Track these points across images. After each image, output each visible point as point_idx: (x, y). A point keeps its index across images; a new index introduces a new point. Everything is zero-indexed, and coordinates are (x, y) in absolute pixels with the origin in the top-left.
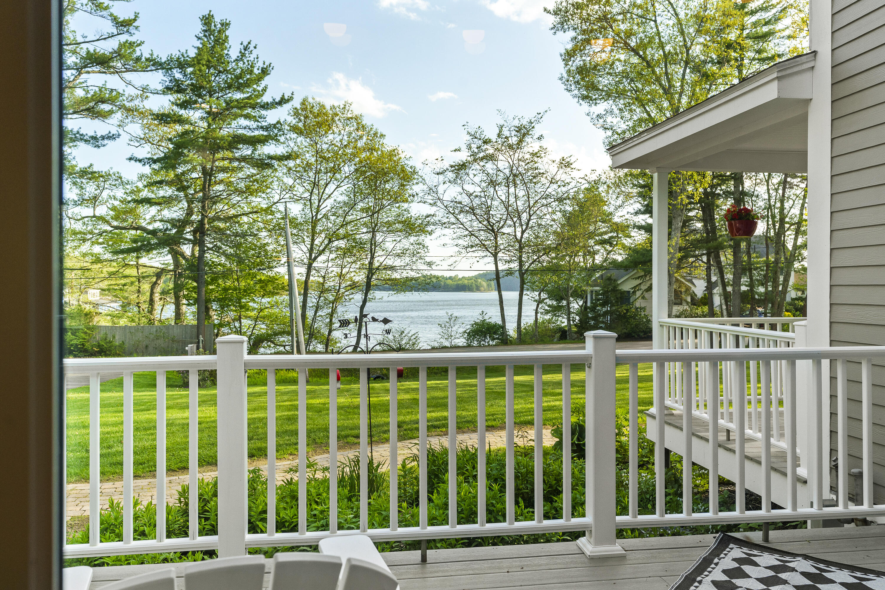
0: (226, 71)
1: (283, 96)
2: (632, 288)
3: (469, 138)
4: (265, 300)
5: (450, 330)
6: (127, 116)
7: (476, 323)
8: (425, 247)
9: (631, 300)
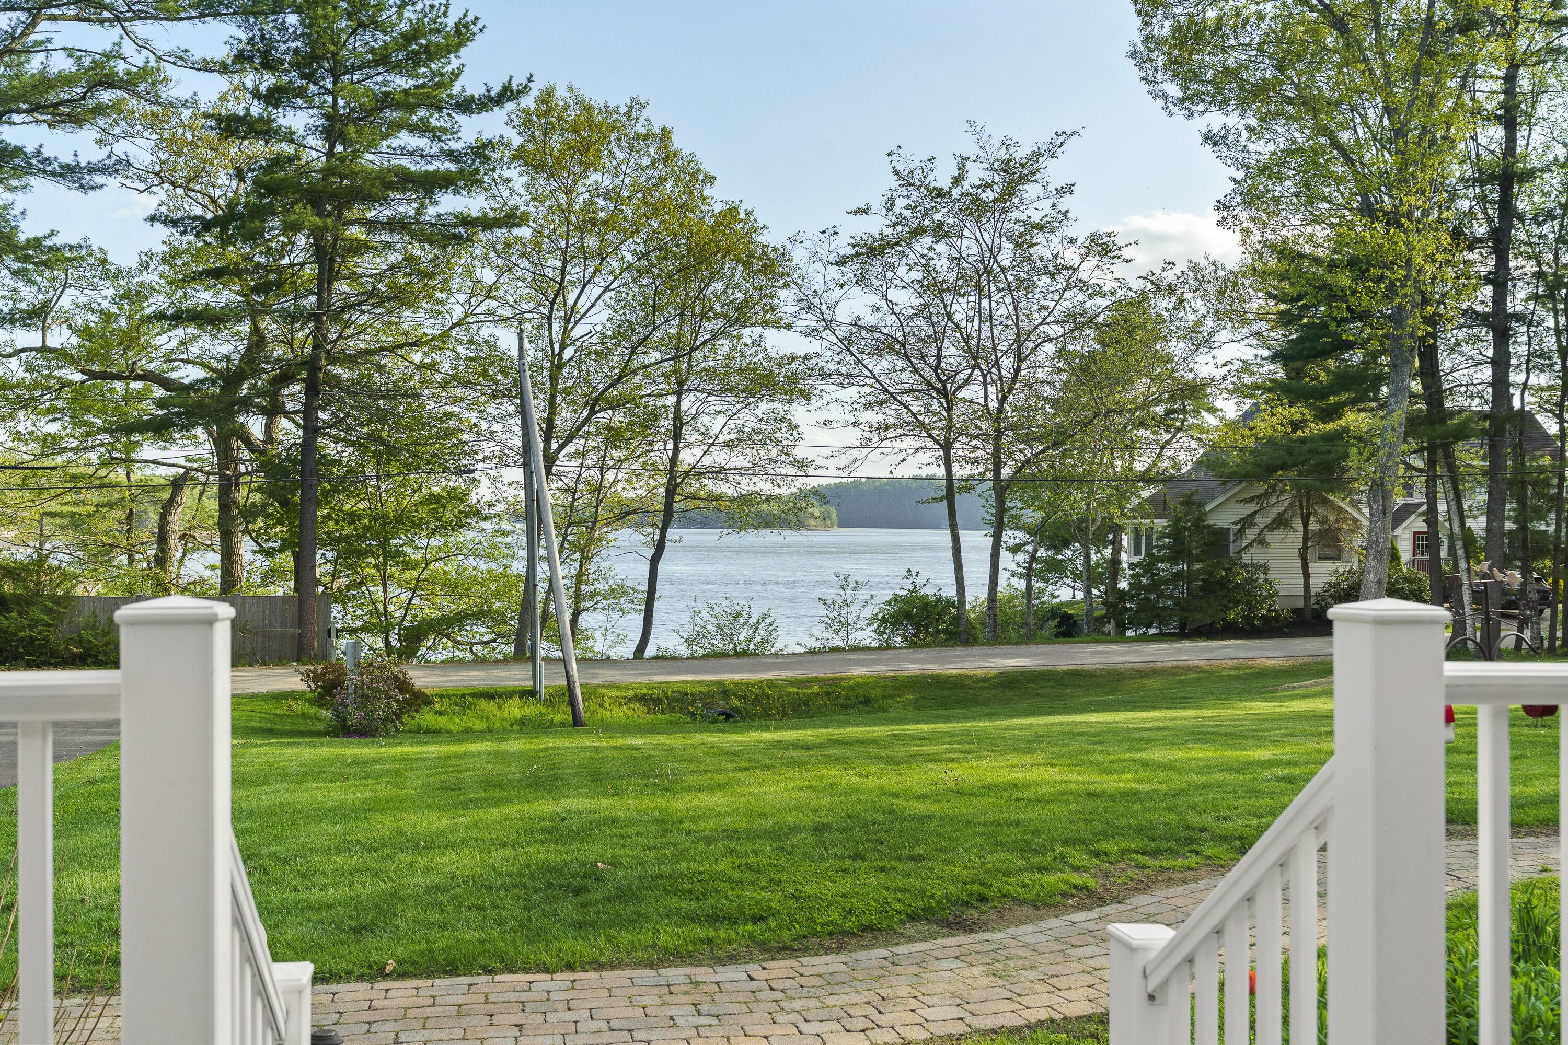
0: (376, 25)
1: (510, 81)
2: (1235, 524)
3: (895, 183)
4: (435, 542)
5: (844, 612)
6: (115, 120)
7: (896, 598)
8: (792, 427)
9: (1233, 548)
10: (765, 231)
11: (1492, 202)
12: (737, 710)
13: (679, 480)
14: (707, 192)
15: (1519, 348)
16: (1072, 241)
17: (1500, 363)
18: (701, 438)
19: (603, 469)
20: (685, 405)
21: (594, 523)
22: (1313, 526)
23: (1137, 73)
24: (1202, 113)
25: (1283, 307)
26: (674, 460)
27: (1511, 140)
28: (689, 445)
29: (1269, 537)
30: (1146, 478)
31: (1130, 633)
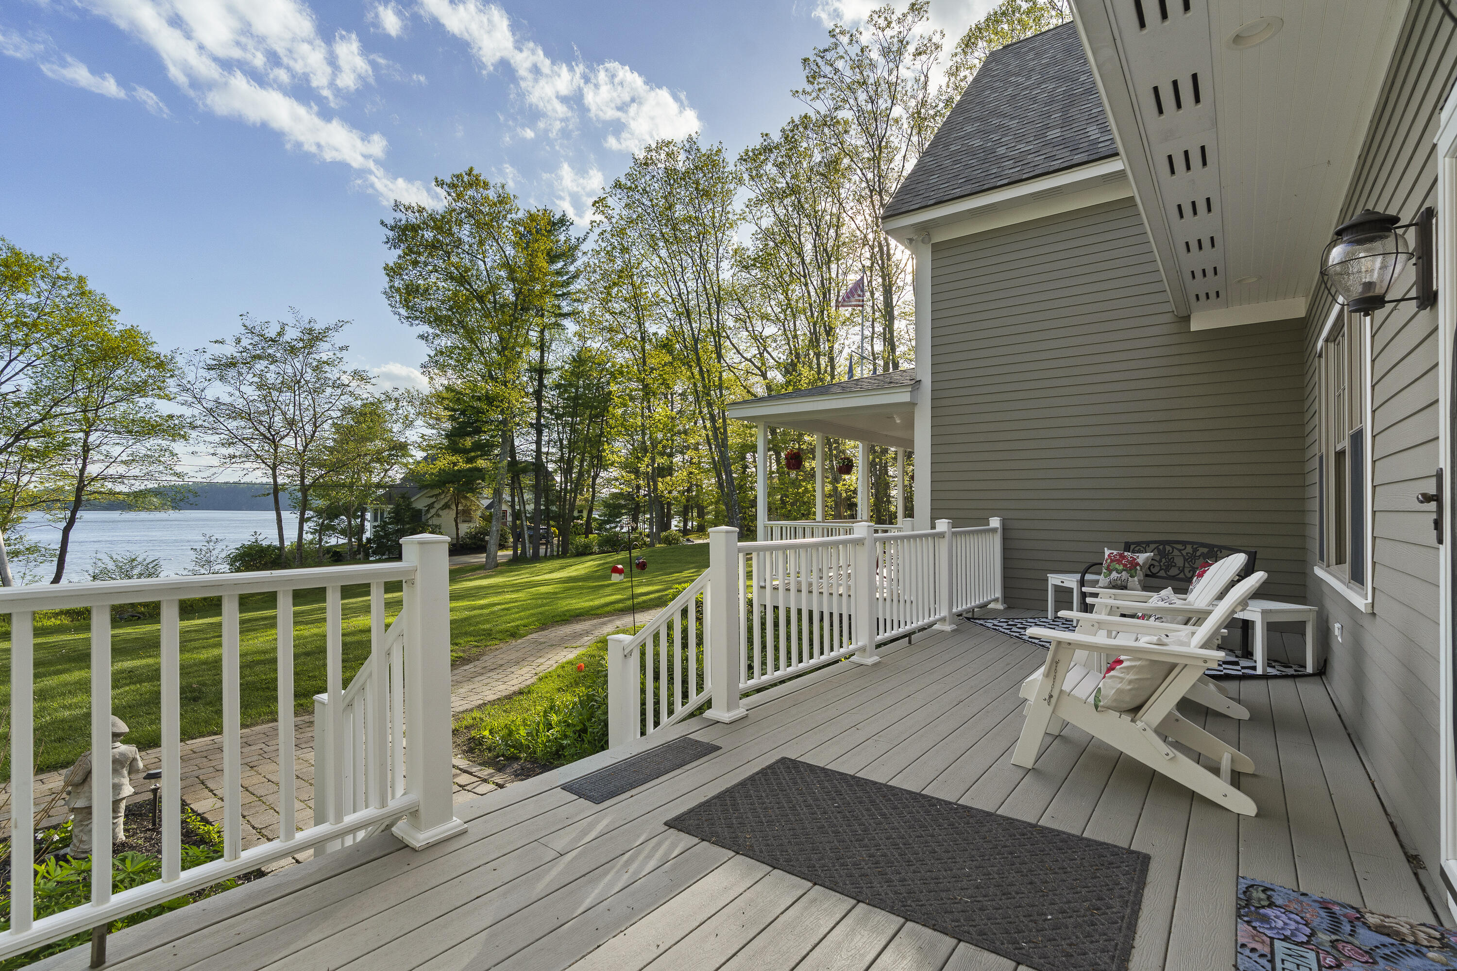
2: (425, 507)
3: (242, 331)
5: (208, 555)
7: (243, 546)
8: (173, 454)
9: (423, 519)
10: (155, 345)
11: (535, 379)
12: (143, 613)
13: (86, 483)
14: (113, 317)
15: (545, 438)
16: (345, 372)
17: (538, 443)
18: (103, 458)
19: (19, 473)
20: (91, 439)
21: (11, 508)
22: (460, 508)
23: (387, 302)
24: (417, 325)
25: (450, 413)
26: (82, 471)
27: (542, 357)
28: (94, 462)
29: (441, 512)
30: (378, 486)
31: (371, 559)
